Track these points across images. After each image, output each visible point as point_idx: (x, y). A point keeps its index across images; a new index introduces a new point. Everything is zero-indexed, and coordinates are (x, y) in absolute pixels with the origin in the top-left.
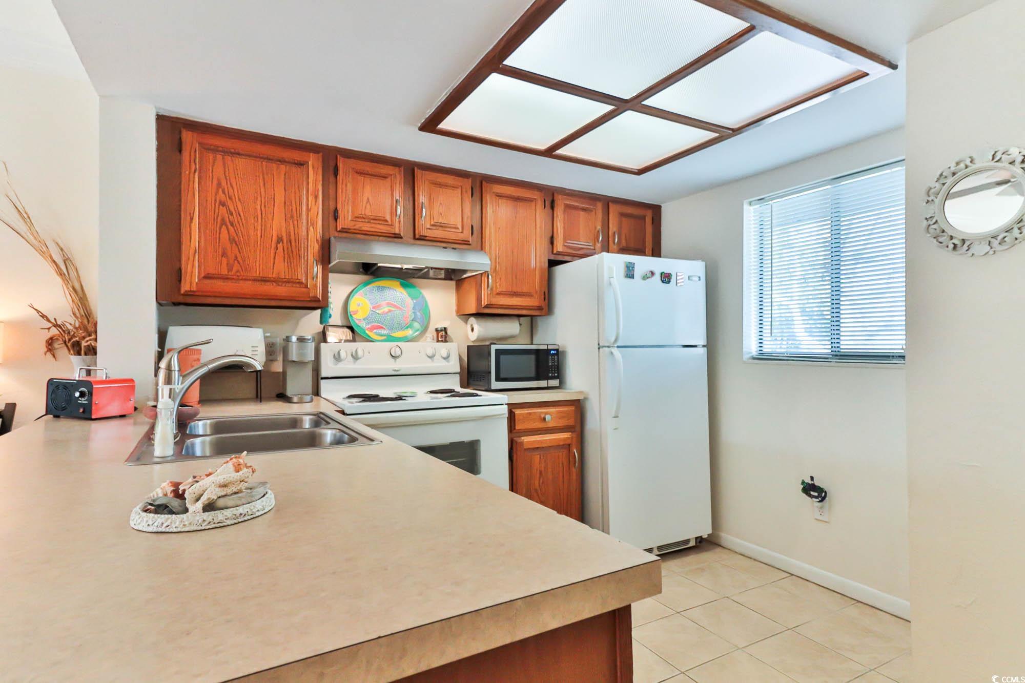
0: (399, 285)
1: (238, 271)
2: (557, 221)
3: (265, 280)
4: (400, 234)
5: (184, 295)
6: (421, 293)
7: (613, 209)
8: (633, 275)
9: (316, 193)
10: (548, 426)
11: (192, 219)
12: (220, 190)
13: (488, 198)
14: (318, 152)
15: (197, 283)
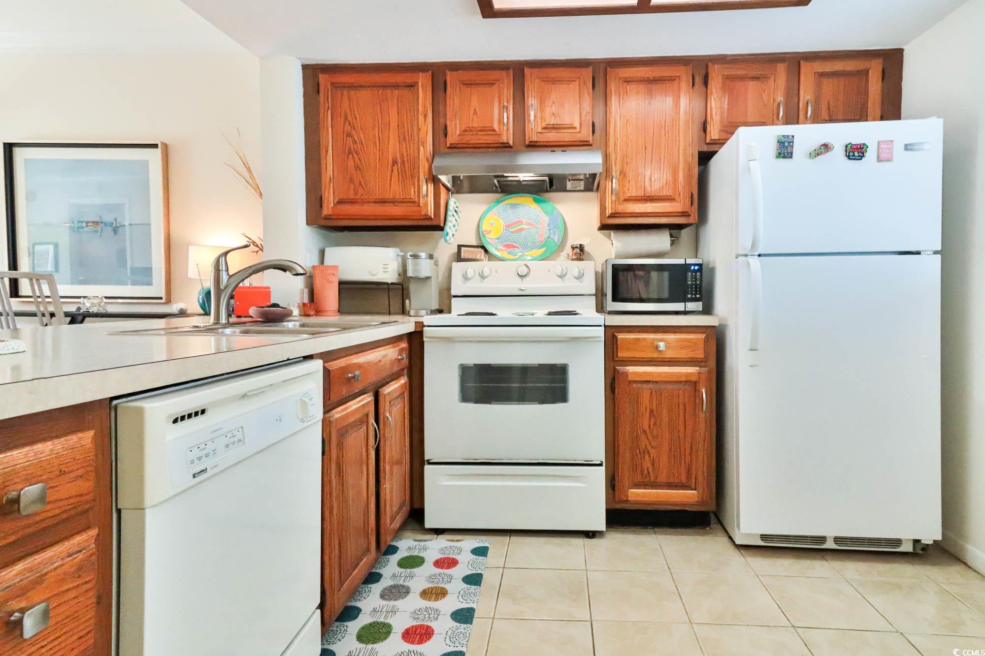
0: (532, 201)
1: (362, 195)
2: (711, 99)
3: (383, 202)
4: (508, 143)
5: (325, 219)
6: (555, 208)
7: (805, 68)
8: (792, 153)
9: (426, 112)
10: (664, 356)
11: (327, 152)
12: (347, 123)
13: (612, 86)
14: (427, 71)
15: (332, 208)
